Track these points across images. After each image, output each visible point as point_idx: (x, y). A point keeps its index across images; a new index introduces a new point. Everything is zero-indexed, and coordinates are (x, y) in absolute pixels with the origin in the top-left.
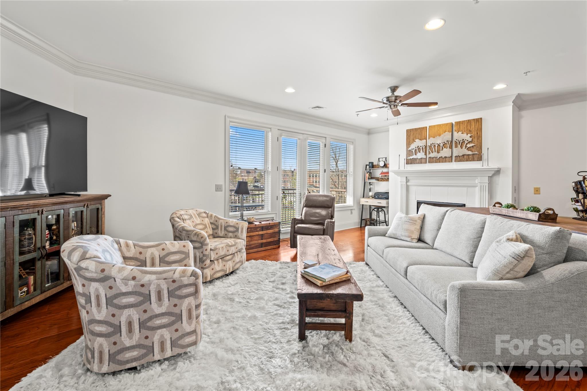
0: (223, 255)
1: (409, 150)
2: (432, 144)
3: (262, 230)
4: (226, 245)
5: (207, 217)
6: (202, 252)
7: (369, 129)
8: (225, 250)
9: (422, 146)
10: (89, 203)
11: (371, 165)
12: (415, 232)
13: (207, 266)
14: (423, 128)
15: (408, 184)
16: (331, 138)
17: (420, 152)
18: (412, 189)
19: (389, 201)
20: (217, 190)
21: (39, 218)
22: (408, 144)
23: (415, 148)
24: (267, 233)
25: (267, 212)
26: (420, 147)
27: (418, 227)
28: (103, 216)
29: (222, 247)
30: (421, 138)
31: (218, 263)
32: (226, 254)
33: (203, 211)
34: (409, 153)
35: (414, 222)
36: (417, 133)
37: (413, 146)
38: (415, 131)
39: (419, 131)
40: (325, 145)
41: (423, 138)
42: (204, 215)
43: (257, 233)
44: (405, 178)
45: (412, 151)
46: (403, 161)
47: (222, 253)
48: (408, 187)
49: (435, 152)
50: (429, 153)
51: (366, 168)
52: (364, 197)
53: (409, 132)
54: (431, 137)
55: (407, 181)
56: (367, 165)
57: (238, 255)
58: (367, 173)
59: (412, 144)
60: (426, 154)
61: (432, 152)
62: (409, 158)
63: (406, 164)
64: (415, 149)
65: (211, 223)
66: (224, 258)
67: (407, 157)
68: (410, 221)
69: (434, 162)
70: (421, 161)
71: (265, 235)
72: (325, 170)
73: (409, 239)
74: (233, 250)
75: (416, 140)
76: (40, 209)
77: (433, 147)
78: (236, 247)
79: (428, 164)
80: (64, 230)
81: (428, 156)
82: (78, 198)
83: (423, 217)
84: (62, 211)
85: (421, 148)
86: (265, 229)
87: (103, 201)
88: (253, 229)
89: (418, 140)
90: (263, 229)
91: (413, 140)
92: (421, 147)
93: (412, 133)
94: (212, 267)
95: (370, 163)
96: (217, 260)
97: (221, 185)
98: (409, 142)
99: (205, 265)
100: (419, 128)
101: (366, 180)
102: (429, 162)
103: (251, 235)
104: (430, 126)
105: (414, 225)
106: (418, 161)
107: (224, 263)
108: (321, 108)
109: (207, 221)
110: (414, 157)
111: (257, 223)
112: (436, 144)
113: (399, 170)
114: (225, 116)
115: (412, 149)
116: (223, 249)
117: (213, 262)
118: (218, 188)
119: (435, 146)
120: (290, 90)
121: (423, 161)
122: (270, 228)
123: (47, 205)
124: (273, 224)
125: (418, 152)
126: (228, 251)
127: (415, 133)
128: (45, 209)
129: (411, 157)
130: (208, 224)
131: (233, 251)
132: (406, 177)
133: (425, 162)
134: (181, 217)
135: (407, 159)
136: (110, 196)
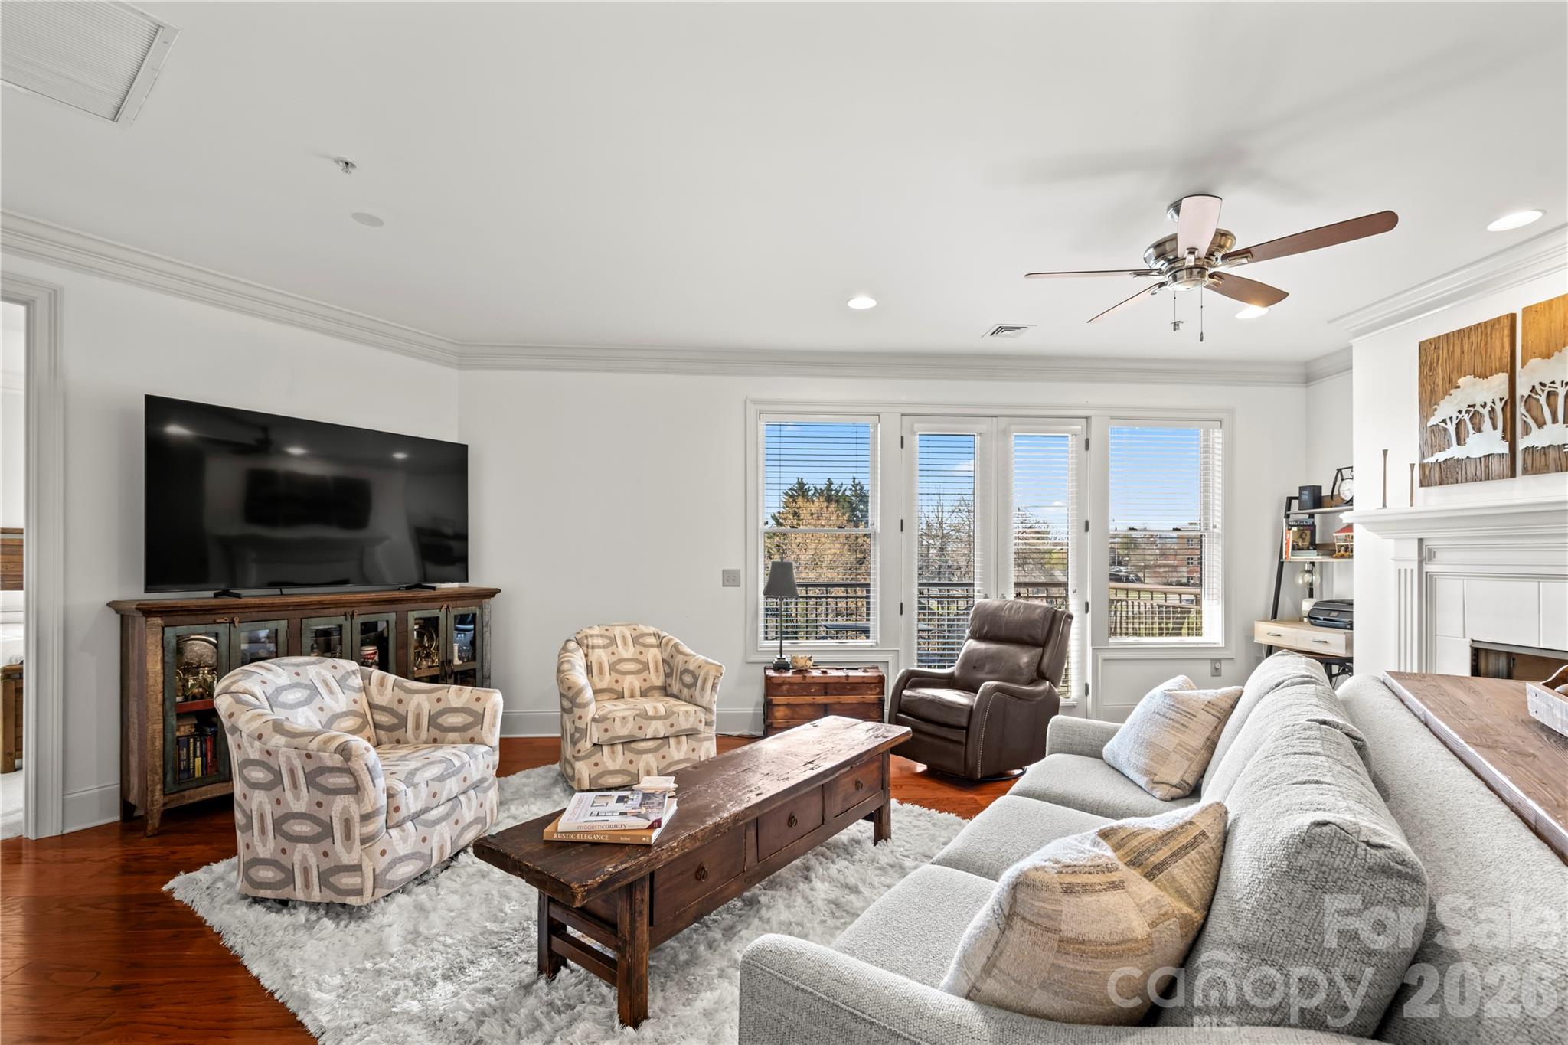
0: (624, 737)
1: (1429, 424)
2: (1538, 388)
3: (826, 694)
4: (637, 715)
5: (659, 646)
6: (574, 722)
7: (1307, 364)
8: (630, 724)
9: (1489, 404)
10: (451, 604)
11: (1306, 497)
12: (1174, 757)
13: (581, 754)
14: (1495, 323)
15: (1429, 568)
16: (1112, 418)
17: (1479, 430)
18: (1449, 592)
19: (1352, 635)
20: (726, 583)
21: (347, 624)
22: (1429, 399)
23: (1455, 414)
24: (839, 703)
25: (871, 646)
26: (1481, 409)
27: (1197, 741)
28: (485, 629)
29: (624, 718)
30: (1484, 364)
31: (613, 752)
32: (634, 736)
33: (652, 630)
34: (1434, 437)
35: (1184, 720)
36: (1466, 349)
37: (1448, 409)
38: (1457, 343)
39: (1473, 338)
40: (1087, 442)
41: (1496, 364)
42: (653, 641)
43: (809, 699)
44: (1416, 543)
45: (1446, 430)
46: (1401, 477)
47: (623, 731)
48: (1427, 586)
49: (1555, 420)
50: (1527, 431)
51: (1289, 508)
52: (1274, 616)
53: (1429, 351)
54: (1534, 355)
55: (1425, 554)
56: (1290, 499)
57: (678, 743)
58: (1290, 527)
59: (1443, 398)
60: (1511, 437)
61: (1541, 425)
62: (1432, 460)
63: (1422, 485)
64: (1455, 421)
65: (664, 661)
66: (633, 745)
67: (1423, 456)
68: (1173, 715)
69: (1552, 466)
70: (1487, 467)
71: (835, 706)
72: (1087, 524)
73: (1142, 781)
74: (658, 728)
75: (1461, 381)
76: (349, 610)
77: (1543, 400)
78: (668, 722)
79: (1521, 480)
80: (397, 648)
81: (1522, 443)
82: (431, 593)
83: (1231, 702)
84: (394, 615)
85: (1485, 412)
86: (834, 692)
87: (487, 600)
88: (796, 687)
89: (1470, 378)
90: (829, 691)
91: (1450, 381)
92: (1484, 405)
93: (1443, 354)
94: (594, 759)
95: (1302, 489)
96: (612, 745)
97: (738, 572)
98: (1432, 392)
99: (579, 751)
100: (1477, 327)
101: (1287, 553)
102: (1525, 471)
103: (791, 702)
104: (1526, 310)
105: (1179, 730)
106: (1471, 469)
107: (630, 756)
108: (1019, 328)
109: (653, 655)
110: (1455, 452)
111: (816, 673)
112: (1558, 384)
113: (1384, 511)
114: (746, 401)
115: (1444, 421)
116: (627, 722)
117: (598, 748)
118: (731, 579)
119: (1556, 394)
120: (862, 302)
121: (1496, 466)
122: (851, 690)
123: (359, 603)
124: (860, 681)
125: (1471, 431)
126: (640, 728)
127: (1457, 350)
128: (357, 610)
129: (1441, 457)
130: (656, 663)
131: (656, 730)
132: (1421, 540)
133: (1507, 471)
134: (585, 642)
135: (1422, 466)
136: (499, 591)
